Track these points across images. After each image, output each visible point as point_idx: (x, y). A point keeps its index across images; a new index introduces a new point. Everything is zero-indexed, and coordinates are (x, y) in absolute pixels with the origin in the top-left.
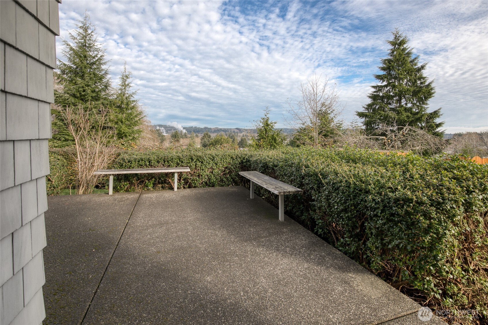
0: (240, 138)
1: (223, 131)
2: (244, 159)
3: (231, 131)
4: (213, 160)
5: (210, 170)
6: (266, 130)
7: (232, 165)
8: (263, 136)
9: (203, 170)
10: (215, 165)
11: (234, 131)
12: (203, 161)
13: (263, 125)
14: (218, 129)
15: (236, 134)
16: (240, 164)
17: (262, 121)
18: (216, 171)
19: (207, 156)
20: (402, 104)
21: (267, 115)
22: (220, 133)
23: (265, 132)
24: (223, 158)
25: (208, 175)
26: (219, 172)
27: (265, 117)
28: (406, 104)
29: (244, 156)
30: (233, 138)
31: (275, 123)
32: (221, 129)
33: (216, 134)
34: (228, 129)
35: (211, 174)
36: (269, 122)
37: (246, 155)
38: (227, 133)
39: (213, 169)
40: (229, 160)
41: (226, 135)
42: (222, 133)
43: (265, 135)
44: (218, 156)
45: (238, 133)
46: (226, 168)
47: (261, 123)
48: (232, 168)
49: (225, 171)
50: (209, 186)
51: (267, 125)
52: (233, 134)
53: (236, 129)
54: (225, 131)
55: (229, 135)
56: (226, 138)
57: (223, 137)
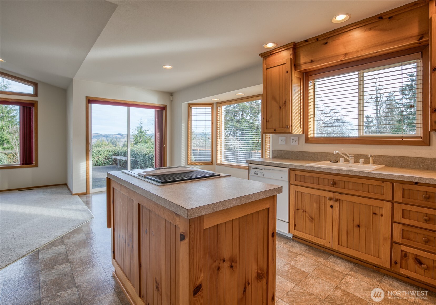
0: (123, 143)
1: (104, 137)
2: (116, 152)
3: (112, 137)
4: (99, 153)
5: (98, 158)
6: (140, 136)
7: (110, 155)
8: (138, 141)
9: (93, 158)
10: (100, 155)
11: (116, 137)
12: (94, 153)
13: (138, 132)
14: (98, 134)
15: (118, 140)
16: (114, 154)
17: (137, 129)
18: (101, 158)
19: (96, 151)
20: (244, 116)
21: (141, 124)
22: (101, 138)
23: (139, 137)
24: (105, 152)
25: (96, 161)
26: (103, 158)
27: (140, 126)
28: (246, 117)
29: (116, 150)
30: (115, 144)
31: (147, 131)
32: (101, 135)
33: (96, 140)
34: (109, 134)
35: (98, 160)
36: (143, 130)
37: (117, 150)
38: (108, 138)
39: (99, 157)
40: (108, 152)
41: (108, 141)
42: (103, 139)
43: (140, 140)
44: (101, 151)
45: (120, 139)
46: (106, 157)
47: (136, 131)
48: (110, 156)
49: (105, 158)
50: (97, 166)
51: (141, 132)
52: (115, 139)
53: (118, 134)
54: (106, 136)
55: (111, 141)
56: (108, 143)
57: (104, 143)
